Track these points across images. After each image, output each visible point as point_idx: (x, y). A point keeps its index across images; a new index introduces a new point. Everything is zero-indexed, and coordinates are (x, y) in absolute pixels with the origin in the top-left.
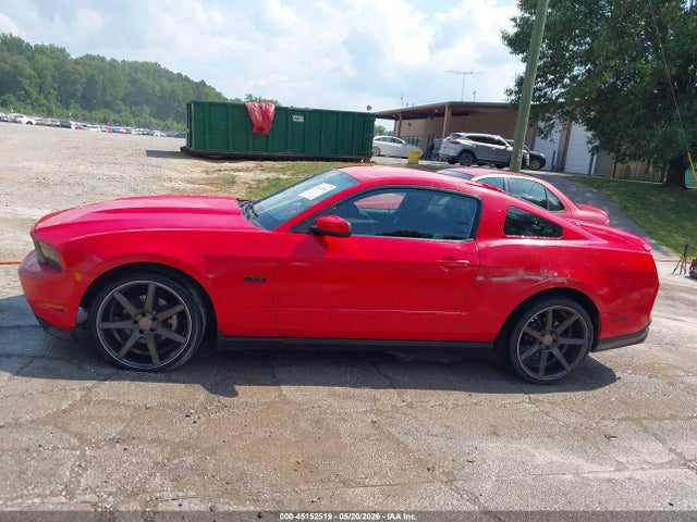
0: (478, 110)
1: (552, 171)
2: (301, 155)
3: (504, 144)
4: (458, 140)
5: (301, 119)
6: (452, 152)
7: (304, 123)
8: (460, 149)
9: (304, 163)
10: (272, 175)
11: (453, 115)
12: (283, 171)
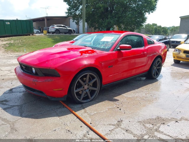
0: (54, 18)
1: (76, 33)
2: (11, 35)
3: (66, 27)
4: (54, 27)
5: (9, 23)
6: (53, 30)
7: (10, 24)
8: (55, 29)
9: (14, 37)
10: (8, 42)
11: (47, 20)
12: (10, 40)
